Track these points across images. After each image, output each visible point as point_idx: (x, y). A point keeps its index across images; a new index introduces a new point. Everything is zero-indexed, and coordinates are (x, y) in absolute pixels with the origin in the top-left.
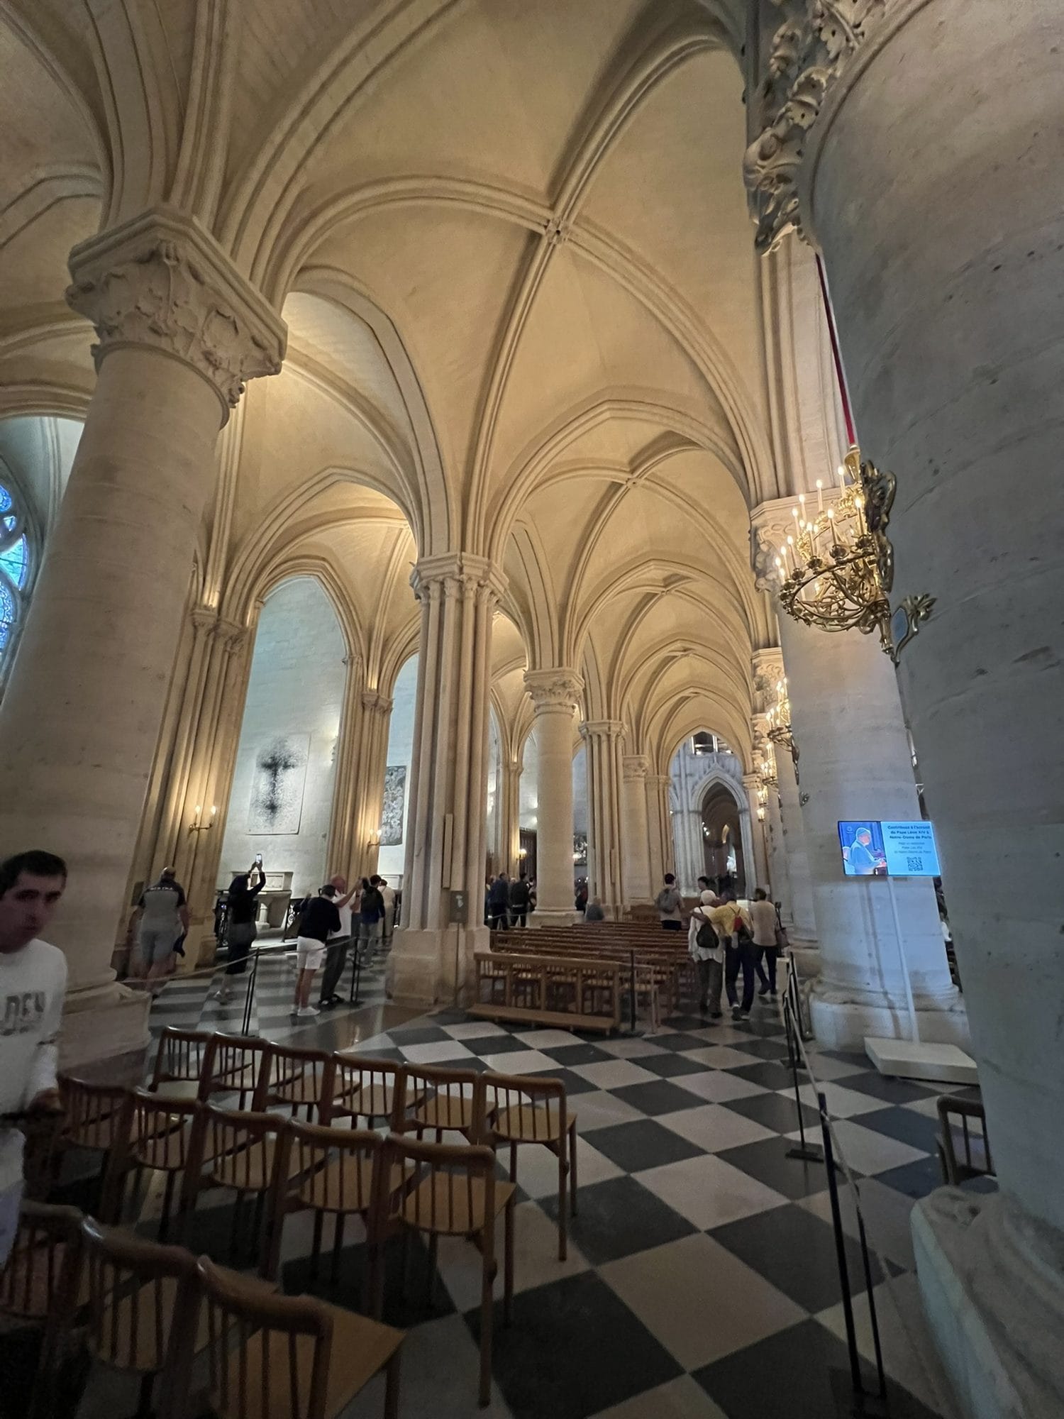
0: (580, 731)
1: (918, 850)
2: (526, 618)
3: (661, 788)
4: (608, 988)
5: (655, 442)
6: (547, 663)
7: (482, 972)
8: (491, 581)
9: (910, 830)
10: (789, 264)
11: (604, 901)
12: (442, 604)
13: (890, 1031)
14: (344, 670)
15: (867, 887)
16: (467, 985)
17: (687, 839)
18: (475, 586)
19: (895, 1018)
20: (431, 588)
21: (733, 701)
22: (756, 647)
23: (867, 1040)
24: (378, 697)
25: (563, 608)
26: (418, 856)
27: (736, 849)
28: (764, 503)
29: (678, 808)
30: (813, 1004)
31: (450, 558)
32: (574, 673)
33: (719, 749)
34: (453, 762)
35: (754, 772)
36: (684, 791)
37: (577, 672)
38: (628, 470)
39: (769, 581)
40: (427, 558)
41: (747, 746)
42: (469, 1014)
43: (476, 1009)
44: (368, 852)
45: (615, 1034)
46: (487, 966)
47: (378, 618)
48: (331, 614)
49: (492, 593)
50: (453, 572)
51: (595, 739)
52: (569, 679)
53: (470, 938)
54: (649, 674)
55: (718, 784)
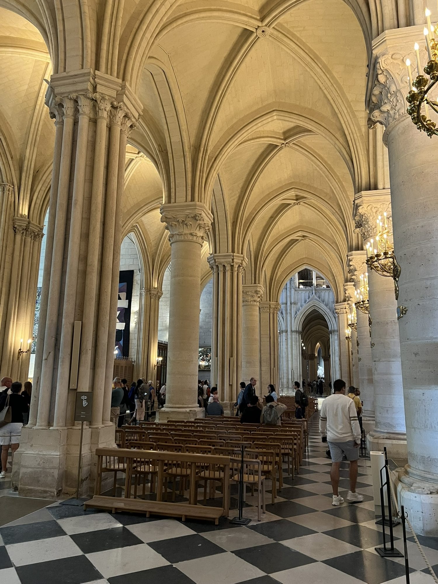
0: (209, 262)
3: (272, 311)
4: (219, 479)
6: (181, 197)
7: (104, 466)
8: (124, 103)
11: (223, 400)
12: (76, 123)
16: (90, 476)
17: (290, 353)
18: (109, 107)
20: (65, 105)
22: (358, 190)
24: (29, 223)
25: (197, 149)
26: (46, 359)
27: (325, 360)
28: (386, 31)
29: (284, 328)
30: (402, 493)
31: (84, 75)
32: (204, 207)
33: (317, 285)
34: (83, 274)
35: (345, 300)
36: (289, 315)
37: (207, 208)
38: (258, 18)
39: (384, 112)
40: (61, 74)
41: (340, 280)
42: (87, 506)
43: (97, 501)
44: (18, 358)
45: (224, 523)
46: (108, 460)
47: (28, 151)
49: (126, 116)
50: (87, 90)
51: (221, 269)
52: (200, 213)
53: (95, 435)
54: (267, 218)
55: (315, 311)
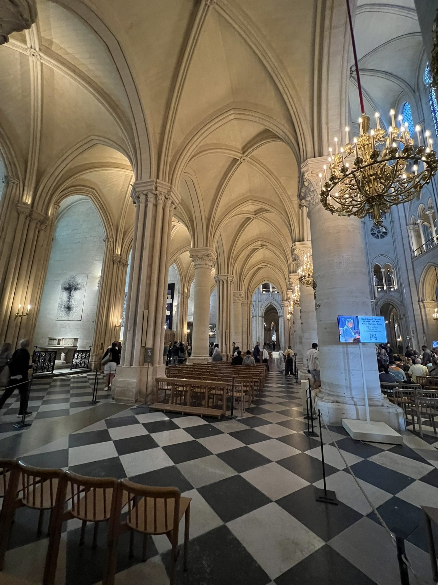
0: (215, 279)
1: (375, 330)
2: (191, 225)
3: (248, 305)
4: (221, 395)
5: (255, 138)
6: (200, 246)
7: (159, 387)
8: (171, 196)
9: (372, 321)
10: (331, 28)
11: (222, 352)
12: (146, 206)
13: (355, 417)
14: (104, 245)
15: (347, 347)
16: (152, 392)
17: (258, 328)
18: (163, 198)
19: (357, 410)
20: (141, 197)
21: (281, 269)
22: (294, 241)
23: (343, 420)
24: (121, 258)
25: (209, 220)
26: (129, 330)
27: (276, 332)
28: (308, 159)
29: (255, 315)
30: (318, 403)
31: (151, 182)
32: (212, 250)
33: (272, 291)
34: (149, 285)
35: (287, 300)
36: (257, 307)
37: (214, 250)
38: (241, 152)
39: (307, 201)
40: (139, 181)
41: (285, 289)
42: (151, 408)
43: (156, 406)
44: (115, 329)
45: (223, 418)
46: (162, 384)
47: (121, 221)
48: (97, 219)
49: (172, 203)
50: (152, 189)
51: (221, 282)
52: (210, 253)
53: (155, 371)
54: (246, 256)
55: (271, 305)
